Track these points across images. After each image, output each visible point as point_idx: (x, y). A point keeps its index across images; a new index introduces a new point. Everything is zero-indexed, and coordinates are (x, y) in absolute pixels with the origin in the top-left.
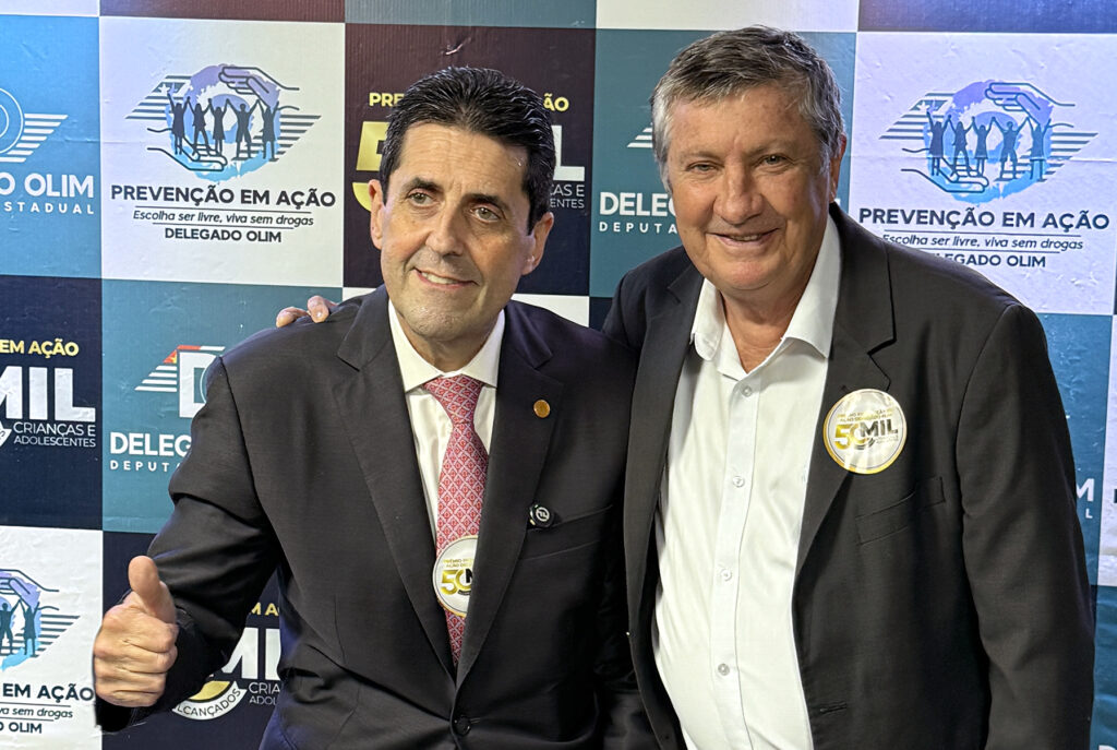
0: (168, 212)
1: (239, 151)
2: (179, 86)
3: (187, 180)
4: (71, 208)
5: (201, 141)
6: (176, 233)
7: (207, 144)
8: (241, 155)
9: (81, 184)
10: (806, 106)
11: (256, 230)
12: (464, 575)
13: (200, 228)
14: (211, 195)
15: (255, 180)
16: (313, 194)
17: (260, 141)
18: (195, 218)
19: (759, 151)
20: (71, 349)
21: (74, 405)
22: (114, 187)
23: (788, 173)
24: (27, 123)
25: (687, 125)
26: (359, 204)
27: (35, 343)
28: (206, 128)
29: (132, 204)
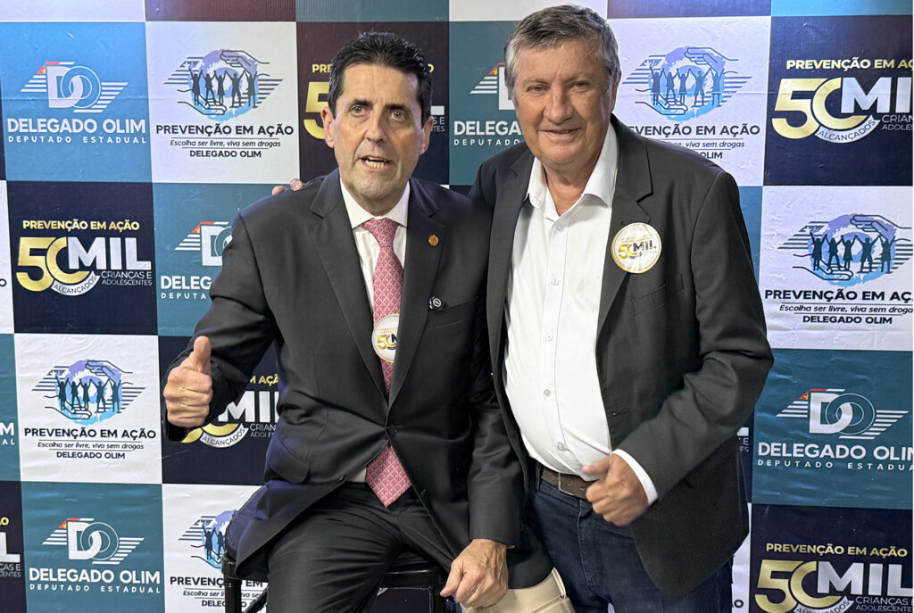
0: (192, 140)
1: (234, 102)
2: (196, 63)
3: (203, 121)
4: (132, 140)
5: (210, 96)
6: (197, 153)
7: (214, 99)
8: (235, 105)
9: (138, 124)
10: (600, 53)
11: (246, 150)
12: (390, 338)
13: (212, 150)
14: (218, 130)
15: (245, 119)
16: (280, 127)
17: (247, 96)
18: (208, 144)
19: (572, 79)
20: (134, 226)
21: (138, 260)
22: (158, 126)
23: (588, 93)
24: (103, 88)
25: (528, 63)
26: (308, 133)
27: (113, 223)
28: (213, 89)
29: (170, 136)
